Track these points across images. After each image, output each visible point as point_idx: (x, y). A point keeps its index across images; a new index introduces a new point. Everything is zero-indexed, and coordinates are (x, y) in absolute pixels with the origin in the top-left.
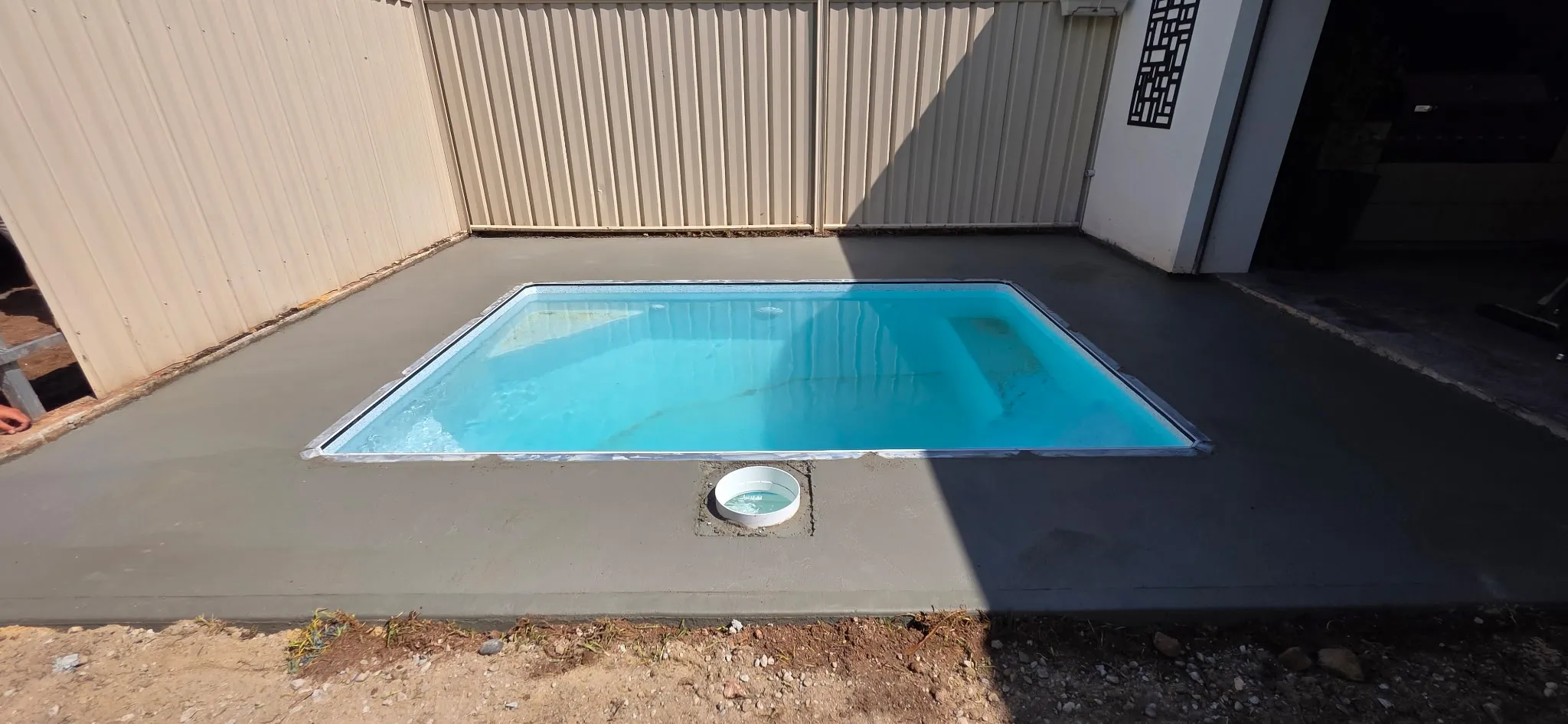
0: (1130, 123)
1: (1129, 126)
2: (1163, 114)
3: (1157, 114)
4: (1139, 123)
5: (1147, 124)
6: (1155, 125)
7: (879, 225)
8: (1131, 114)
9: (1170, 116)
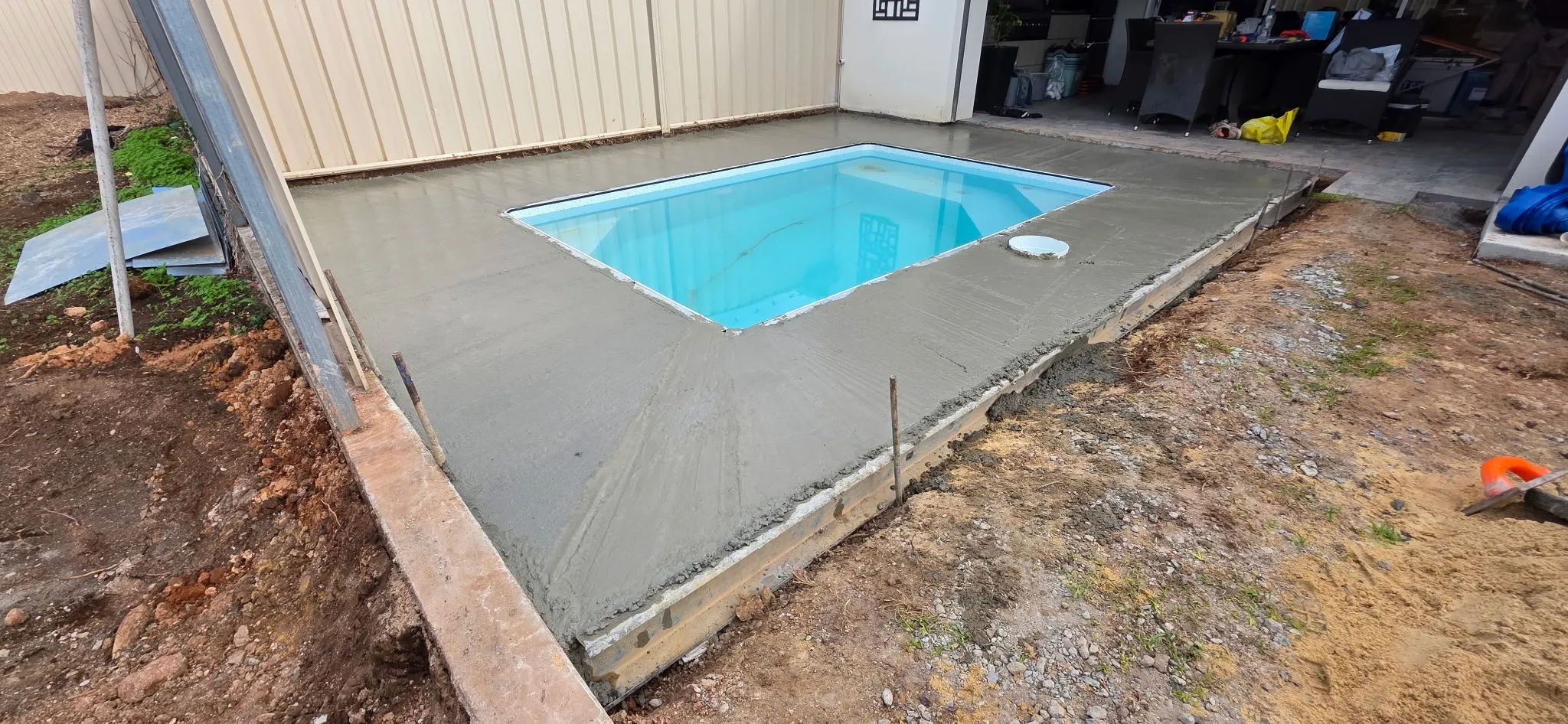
0: (875, 18)
1: (876, 21)
2: (908, 10)
3: (902, 10)
4: (886, 18)
5: (895, 18)
6: (902, 18)
7: (711, 121)
8: (875, 12)
9: (917, 11)
